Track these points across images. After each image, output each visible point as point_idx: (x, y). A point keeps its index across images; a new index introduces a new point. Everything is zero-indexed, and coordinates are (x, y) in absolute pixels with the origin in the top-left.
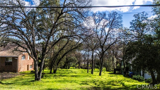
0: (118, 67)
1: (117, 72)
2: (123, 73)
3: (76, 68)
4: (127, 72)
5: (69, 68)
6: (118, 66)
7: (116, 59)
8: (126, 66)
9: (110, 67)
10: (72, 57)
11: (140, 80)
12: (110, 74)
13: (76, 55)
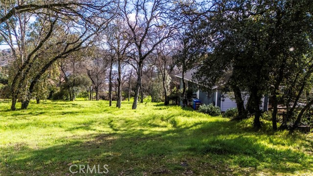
0: (174, 93)
1: (171, 102)
2: (181, 102)
3: (91, 99)
4: (189, 101)
5: (71, 100)
6: (174, 91)
7: (170, 78)
8: (187, 89)
9: (159, 93)
10: (79, 76)
11: (212, 113)
12: (157, 106)
13: (90, 72)
